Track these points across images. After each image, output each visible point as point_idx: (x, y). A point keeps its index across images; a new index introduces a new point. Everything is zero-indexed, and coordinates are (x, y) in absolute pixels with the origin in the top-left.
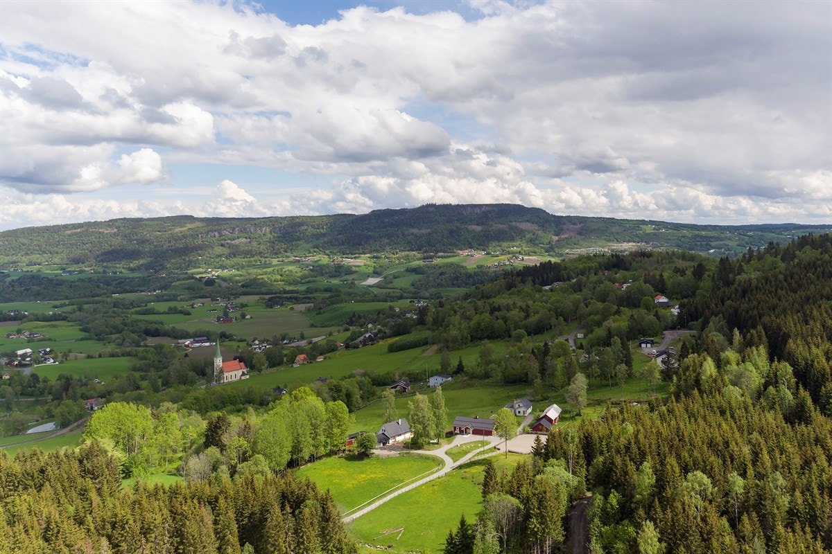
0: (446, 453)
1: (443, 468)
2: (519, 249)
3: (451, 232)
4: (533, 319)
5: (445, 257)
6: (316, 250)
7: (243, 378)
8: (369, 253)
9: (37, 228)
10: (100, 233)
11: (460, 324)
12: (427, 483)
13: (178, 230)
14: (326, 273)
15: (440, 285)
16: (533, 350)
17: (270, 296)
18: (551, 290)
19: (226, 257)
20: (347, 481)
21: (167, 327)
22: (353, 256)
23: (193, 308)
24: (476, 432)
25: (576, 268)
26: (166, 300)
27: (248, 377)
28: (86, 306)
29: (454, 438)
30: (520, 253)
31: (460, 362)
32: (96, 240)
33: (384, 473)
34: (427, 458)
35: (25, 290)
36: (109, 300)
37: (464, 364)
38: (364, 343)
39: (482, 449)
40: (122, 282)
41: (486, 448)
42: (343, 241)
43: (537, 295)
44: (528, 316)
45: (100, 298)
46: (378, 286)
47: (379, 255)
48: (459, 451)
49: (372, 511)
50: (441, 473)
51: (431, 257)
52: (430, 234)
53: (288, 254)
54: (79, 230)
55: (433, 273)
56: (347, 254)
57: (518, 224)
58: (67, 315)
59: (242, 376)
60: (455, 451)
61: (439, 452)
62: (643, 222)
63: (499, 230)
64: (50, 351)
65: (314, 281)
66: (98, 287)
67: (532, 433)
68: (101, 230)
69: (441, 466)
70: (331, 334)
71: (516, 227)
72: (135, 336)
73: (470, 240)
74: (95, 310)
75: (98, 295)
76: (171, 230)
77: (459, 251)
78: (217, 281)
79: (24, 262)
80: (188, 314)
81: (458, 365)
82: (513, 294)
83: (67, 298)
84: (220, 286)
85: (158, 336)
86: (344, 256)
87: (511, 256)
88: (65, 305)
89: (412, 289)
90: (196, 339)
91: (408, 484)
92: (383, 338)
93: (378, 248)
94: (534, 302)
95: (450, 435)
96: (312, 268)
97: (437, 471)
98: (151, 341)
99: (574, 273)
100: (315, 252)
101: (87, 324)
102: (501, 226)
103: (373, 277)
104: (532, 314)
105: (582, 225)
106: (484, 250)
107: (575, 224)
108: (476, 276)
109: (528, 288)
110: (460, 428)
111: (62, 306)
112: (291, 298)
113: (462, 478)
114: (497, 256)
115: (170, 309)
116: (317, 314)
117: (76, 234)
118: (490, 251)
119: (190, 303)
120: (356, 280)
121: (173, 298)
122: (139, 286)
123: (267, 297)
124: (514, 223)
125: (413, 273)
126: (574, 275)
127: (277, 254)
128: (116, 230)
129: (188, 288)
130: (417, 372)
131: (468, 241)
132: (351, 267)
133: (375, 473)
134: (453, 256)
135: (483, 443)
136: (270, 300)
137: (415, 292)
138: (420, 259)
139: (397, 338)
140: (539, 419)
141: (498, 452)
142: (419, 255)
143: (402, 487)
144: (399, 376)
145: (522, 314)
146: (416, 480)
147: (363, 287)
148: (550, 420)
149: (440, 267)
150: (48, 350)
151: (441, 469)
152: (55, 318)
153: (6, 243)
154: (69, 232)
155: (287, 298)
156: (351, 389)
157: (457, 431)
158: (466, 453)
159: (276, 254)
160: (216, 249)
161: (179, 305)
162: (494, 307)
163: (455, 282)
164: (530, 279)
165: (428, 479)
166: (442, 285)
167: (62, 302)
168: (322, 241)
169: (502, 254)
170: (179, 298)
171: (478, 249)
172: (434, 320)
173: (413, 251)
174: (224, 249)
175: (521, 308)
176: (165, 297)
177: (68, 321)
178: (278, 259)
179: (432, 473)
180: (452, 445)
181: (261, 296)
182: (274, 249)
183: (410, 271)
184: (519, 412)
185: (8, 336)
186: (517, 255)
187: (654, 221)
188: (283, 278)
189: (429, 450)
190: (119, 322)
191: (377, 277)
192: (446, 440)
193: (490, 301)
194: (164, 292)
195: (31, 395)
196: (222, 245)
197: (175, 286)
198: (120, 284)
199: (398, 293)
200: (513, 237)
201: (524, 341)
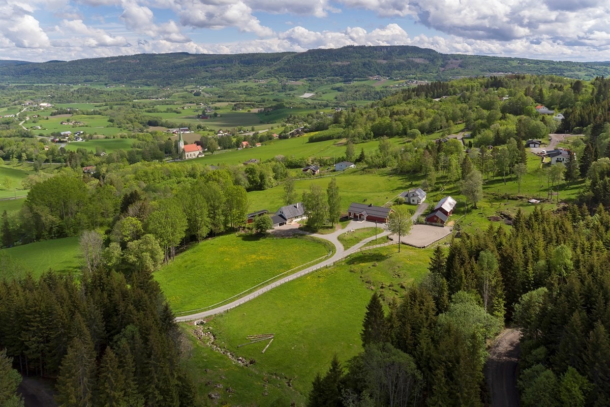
0: (339, 239)
1: (332, 255)
2: (414, 76)
3: (364, 64)
4: (427, 121)
5: (360, 81)
6: (269, 74)
7: (200, 156)
8: (305, 77)
9: (90, 59)
10: (129, 63)
11: (366, 124)
12: (313, 272)
13: (178, 61)
14: (276, 90)
15: (355, 99)
16: (427, 146)
17: (235, 103)
18: (440, 101)
19: (209, 79)
20: (237, 261)
21: (164, 121)
22: (295, 79)
23: (183, 109)
24: (370, 219)
25: (461, 86)
26: (168, 104)
27: (203, 156)
28: (115, 107)
29: (349, 223)
30: (415, 78)
31: (362, 152)
32: (126, 67)
33: (274, 256)
34: (319, 242)
35: (80, 96)
36: (130, 103)
37: (365, 154)
38: (293, 135)
39: (374, 238)
40: (142, 93)
41: (379, 236)
42: (287, 69)
43: (429, 105)
44: (421, 119)
45: (125, 102)
46: (312, 98)
47: (313, 78)
48: (351, 237)
49: (250, 301)
50: (329, 262)
51: (350, 81)
52: (349, 65)
53: (250, 77)
54: (115, 61)
55: (351, 91)
57: (414, 59)
58: (102, 111)
59: (199, 154)
60: (348, 237)
61: (331, 237)
62: (510, 59)
63: (400, 63)
64: (83, 133)
65: (267, 95)
66: (126, 95)
67: (426, 224)
68: (129, 61)
69: (331, 253)
70: (272, 128)
71: (412, 61)
72: (141, 126)
73: (378, 69)
74: (120, 109)
75: (124, 100)
76: (173, 61)
77: (370, 77)
78: (202, 93)
79: (83, 79)
80: (180, 113)
81: (361, 155)
82: (409, 103)
83: (105, 101)
84: (204, 96)
85: (157, 126)
86: (289, 79)
87: (408, 80)
88: (102, 105)
89: (335, 101)
90: (181, 129)
91: (294, 272)
92: (306, 132)
93: (312, 74)
94: (427, 109)
95: (345, 219)
96: (266, 86)
97: (326, 259)
98: (151, 129)
99: (459, 90)
100: (268, 76)
101: (113, 117)
102: (401, 60)
103: (308, 92)
104: (425, 118)
105: (462, 60)
106: (388, 76)
107: (457, 59)
108: (382, 93)
109: (422, 100)
110: (355, 214)
111: (100, 106)
112: (250, 104)
113: (351, 271)
114: (398, 80)
115: (168, 109)
116: (266, 115)
117: (114, 63)
118: (393, 77)
119: (182, 106)
120: (297, 94)
121: (172, 103)
122: (152, 95)
123: (234, 103)
124: (411, 59)
125: (336, 91)
126: (458, 91)
127: (243, 77)
128: (138, 61)
129: (183, 97)
130: (327, 158)
131: (377, 70)
132: (293, 86)
133: (266, 254)
134: (365, 80)
135: (376, 231)
136: (235, 105)
137: (337, 102)
138: (341, 82)
139: (317, 133)
140: (433, 211)
141: (391, 242)
142: (341, 79)
143: (287, 275)
144: (312, 161)
145: (417, 118)
146: (303, 268)
147: (301, 99)
148: (445, 213)
149: (356, 87)
150: (82, 132)
151: (330, 257)
152: (95, 113)
153: (71, 68)
154: (109, 62)
155: (247, 104)
156: (265, 171)
157: (352, 216)
158: (357, 240)
160: (203, 73)
161: (174, 107)
162: (393, 112)
163: (366, 97)
164: (423, 94)
165: (314, 268)
166: (356, 99)
167: (101, 103)
168: (274, 69)
169: (401, 79)
170: (175, 103)
171: (384, 75)
172: (346, 120)
173: (337, 76)
174: (208, 74)
175: (416, 113)
176: (167, 102)
177: (102, 115)
178: (243, 81)
179: (321, 261)
180: (345, 230)
181: (230, 103)
182: (241, 74)
183: (334, 89)
184: (413, 201)
185: (62, 123)
186: (413, 80)
187: (518, 58)
188: (246, 92)
189: (322, 234)
190: (133, 117)
191: (311, 93)
192: (340, 224)
193: (391, 108)
194: (167, 99)
195: (59, 161)
196: (207, 71)
197: (175, 96)
198: (140, 93)
199: (324, 102)
200: (410, 68)
201: (418, 139)
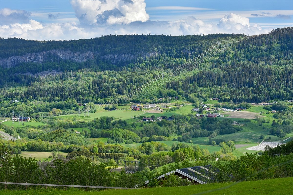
6: (172, 91)
8: (264, 101)
22: (236, 105)
42: (219, 79)
53: (124, 97)
56: (225, 100)
86: (221, 104)
93: (282, 91)
96: (161, 119)
100: (169, 94)
127: (105, 97)
132: (231, 121)
159: (103, 96)
168: (184, 78)
178: (105, 106)
182: (100, 89)
